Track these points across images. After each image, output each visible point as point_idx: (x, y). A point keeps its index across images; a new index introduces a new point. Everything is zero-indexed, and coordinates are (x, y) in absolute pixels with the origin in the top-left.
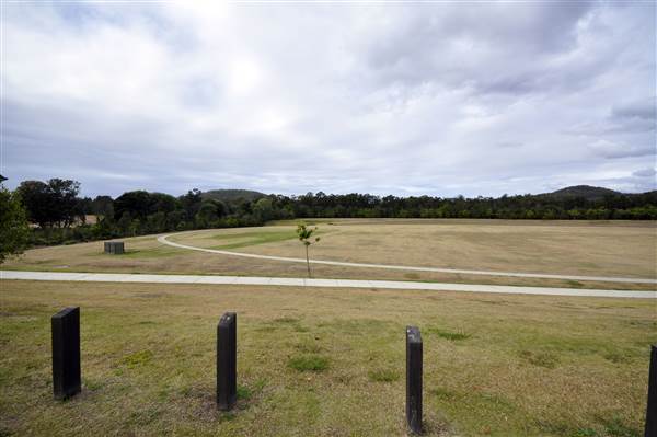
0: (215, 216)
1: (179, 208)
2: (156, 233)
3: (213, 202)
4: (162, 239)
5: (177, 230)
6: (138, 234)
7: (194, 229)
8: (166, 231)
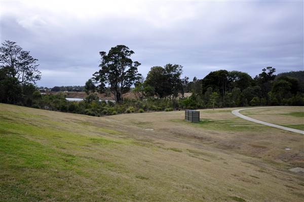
0: (289, 93)
1: (253, 85)
2: (232, 106)
3: (287, 79)
4: (236, 112)
5: (250, 105)
6: (217, 106)
7: (267, 104)
8: (240, 105)
